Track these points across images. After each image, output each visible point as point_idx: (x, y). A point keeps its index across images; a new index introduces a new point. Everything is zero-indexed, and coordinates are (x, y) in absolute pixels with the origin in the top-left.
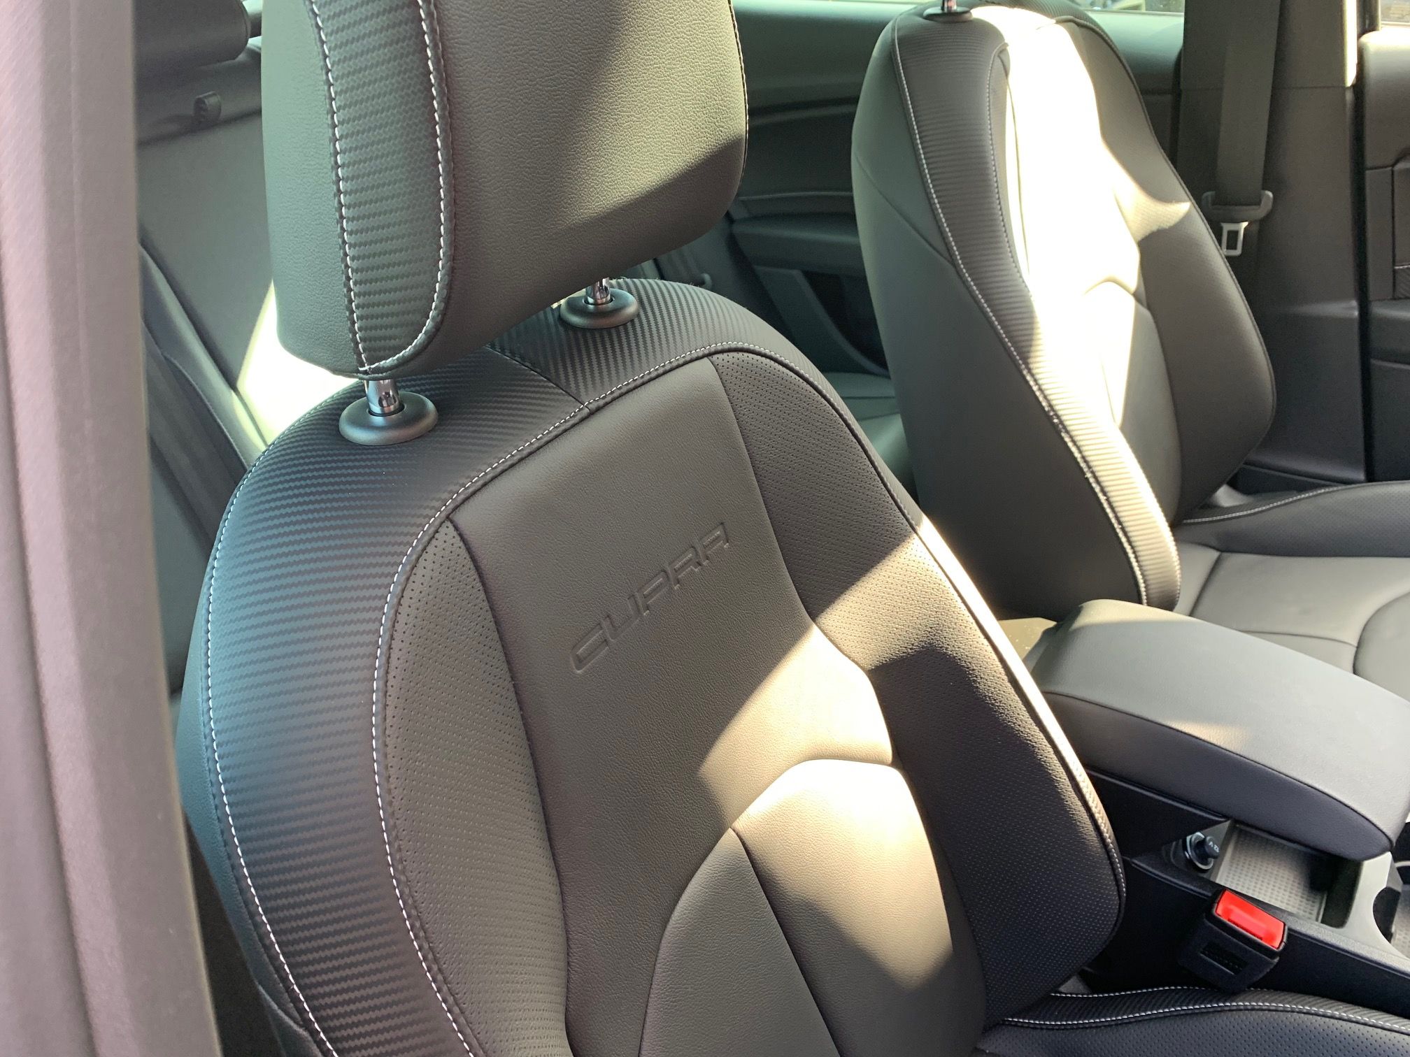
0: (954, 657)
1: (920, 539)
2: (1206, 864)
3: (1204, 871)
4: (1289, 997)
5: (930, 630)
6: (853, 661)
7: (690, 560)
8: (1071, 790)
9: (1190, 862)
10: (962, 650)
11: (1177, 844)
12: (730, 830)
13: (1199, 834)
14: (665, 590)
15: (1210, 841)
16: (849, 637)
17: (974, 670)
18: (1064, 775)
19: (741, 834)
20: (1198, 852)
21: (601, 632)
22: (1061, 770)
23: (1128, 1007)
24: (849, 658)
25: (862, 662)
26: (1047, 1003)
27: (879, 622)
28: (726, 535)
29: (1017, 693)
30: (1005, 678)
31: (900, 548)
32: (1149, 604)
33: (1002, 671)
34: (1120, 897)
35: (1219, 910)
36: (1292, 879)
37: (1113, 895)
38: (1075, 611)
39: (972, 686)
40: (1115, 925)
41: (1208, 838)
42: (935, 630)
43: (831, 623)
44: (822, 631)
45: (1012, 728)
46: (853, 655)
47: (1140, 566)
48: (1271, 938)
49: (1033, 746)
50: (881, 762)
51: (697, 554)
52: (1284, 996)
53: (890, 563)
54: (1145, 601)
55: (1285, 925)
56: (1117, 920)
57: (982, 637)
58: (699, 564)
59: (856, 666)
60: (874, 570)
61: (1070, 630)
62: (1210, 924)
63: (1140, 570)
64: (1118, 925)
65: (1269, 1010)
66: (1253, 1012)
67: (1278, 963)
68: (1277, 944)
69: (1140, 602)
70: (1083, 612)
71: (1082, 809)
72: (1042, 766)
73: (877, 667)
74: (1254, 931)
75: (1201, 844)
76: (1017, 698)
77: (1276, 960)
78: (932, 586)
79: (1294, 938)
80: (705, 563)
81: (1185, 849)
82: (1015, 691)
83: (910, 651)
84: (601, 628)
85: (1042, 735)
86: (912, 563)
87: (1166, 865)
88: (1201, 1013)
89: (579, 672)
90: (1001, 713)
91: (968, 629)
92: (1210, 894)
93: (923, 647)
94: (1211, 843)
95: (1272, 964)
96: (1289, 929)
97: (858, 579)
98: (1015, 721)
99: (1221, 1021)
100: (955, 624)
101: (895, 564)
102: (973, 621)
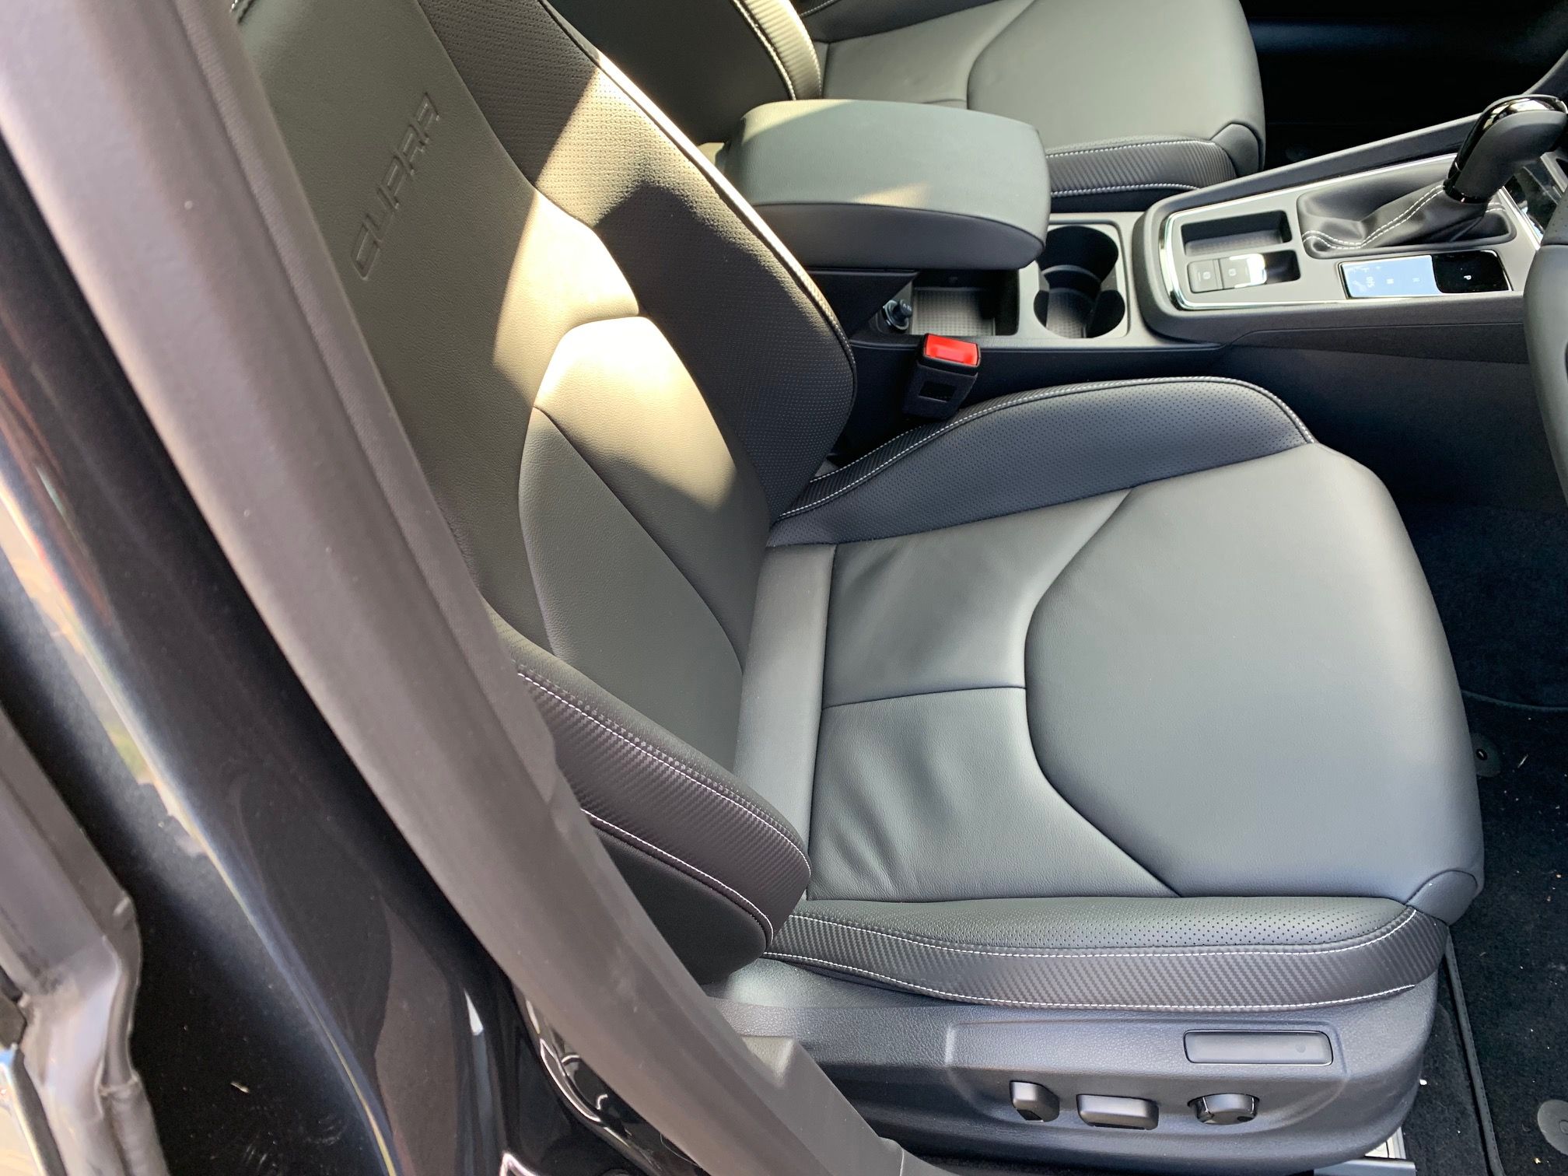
0: (668, 188)
1: (604, 71)
2: (904, 325)
3: (904, 331)
4: (989, 403)
5: (638, 167)
6: (579, 220)
7: (413, 141)
8: (795, 286)
9: (892, 328)
10: (673, 179)
11: (879, 315)
12: (534, 410)
13: (891, 302)
14: (404, 177)
15: (903, 303)
16: (570, 195)
17: (687, 196)
18: (787, 275)
19: (544, 409)
20: (896, 317)
21: (367, 234)
22: (784, 270)
23: (873, 464)
24: (575, 217)
25: (586, 219)
26: (810, 490)
27: (591, 172)
28: (434, 107)
29: (730, 208)
30: (717, 195)
31: (589, 87)
32: (798, 98)
33: (712, 189)
34: (852, 369)
35: (928, 353)
36: (966, 317)
37: (847, 370)
38: (741, 125)
39: (690, 212)
40: (853, 396)
41: (901, 302)
42: (645, 165)
43: (550, 184)
44: (544, 194)
45: (735, 243)
46: (577, 214)
47: (783, 63)
48: (969, 359)
49: (755, 255)
50: (630, 315)
51: (417, 134)
52: (985, 404)
53: (585, 106)
54: (794, 95)
55: (977, 345)
56: (854, 391)
57: (687, 160)
58: (422, 144)
59: (582, 224)
60: (573, 117)
61: (743, 143)
62: (924, 366)
63: (784, 67)
64: (855, 395)
65: (979, 418)
66: (967, 424)
67: (977, 378)
68: (975, 363)
69: (790, 98)
70: (748, 124)
71: (808, 301)
72: (767, 271)
73: (601, 221)
74: (955, 359)
75: (897, 309)
76: (731, 212)
77: (976, 375)
78: (629, 119)
79: (987, 355)
80: (427, 141)
81: (885, 318)
82: (728, 206)
83: (626, 194)
84: (367, 230)
85: (760, 243)
86: (604, 101)
87: (877, 336)
88: (930, 443)
89: (365, 279)
90: (721, 232)
91: (672, 156)
92: (915, 345)
93: (637, 187)
94: (904, 305)
95: (972, 380)
96: (982, 349)
97: (560, 131)
98: (735, 236)
99: (946, 441)
100: (660, 154)
101: (590, 106)
102: (675, 146)
